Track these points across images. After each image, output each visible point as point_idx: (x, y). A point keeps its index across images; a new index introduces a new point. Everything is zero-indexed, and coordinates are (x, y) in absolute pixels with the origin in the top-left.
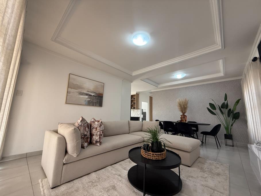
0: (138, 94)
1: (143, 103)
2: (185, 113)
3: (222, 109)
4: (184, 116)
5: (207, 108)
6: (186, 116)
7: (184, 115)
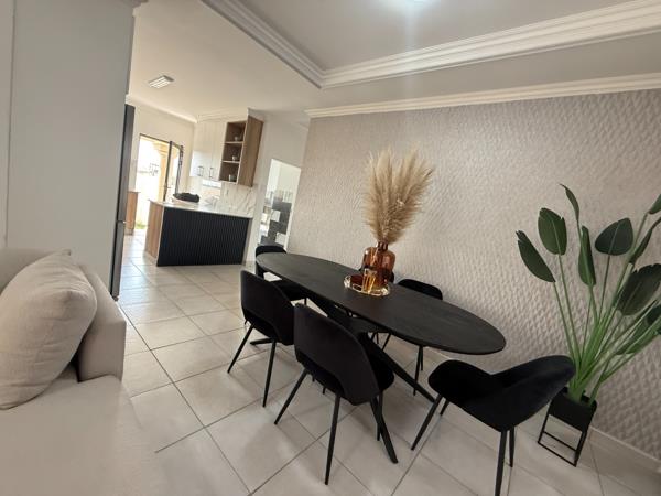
0: (262, 123)
1: (273, 161)
2: (391, 239)
3: (600, 259)
4: (380, 257)
5: (521, 235)
6: (393, 258)
7: (383, 250)
